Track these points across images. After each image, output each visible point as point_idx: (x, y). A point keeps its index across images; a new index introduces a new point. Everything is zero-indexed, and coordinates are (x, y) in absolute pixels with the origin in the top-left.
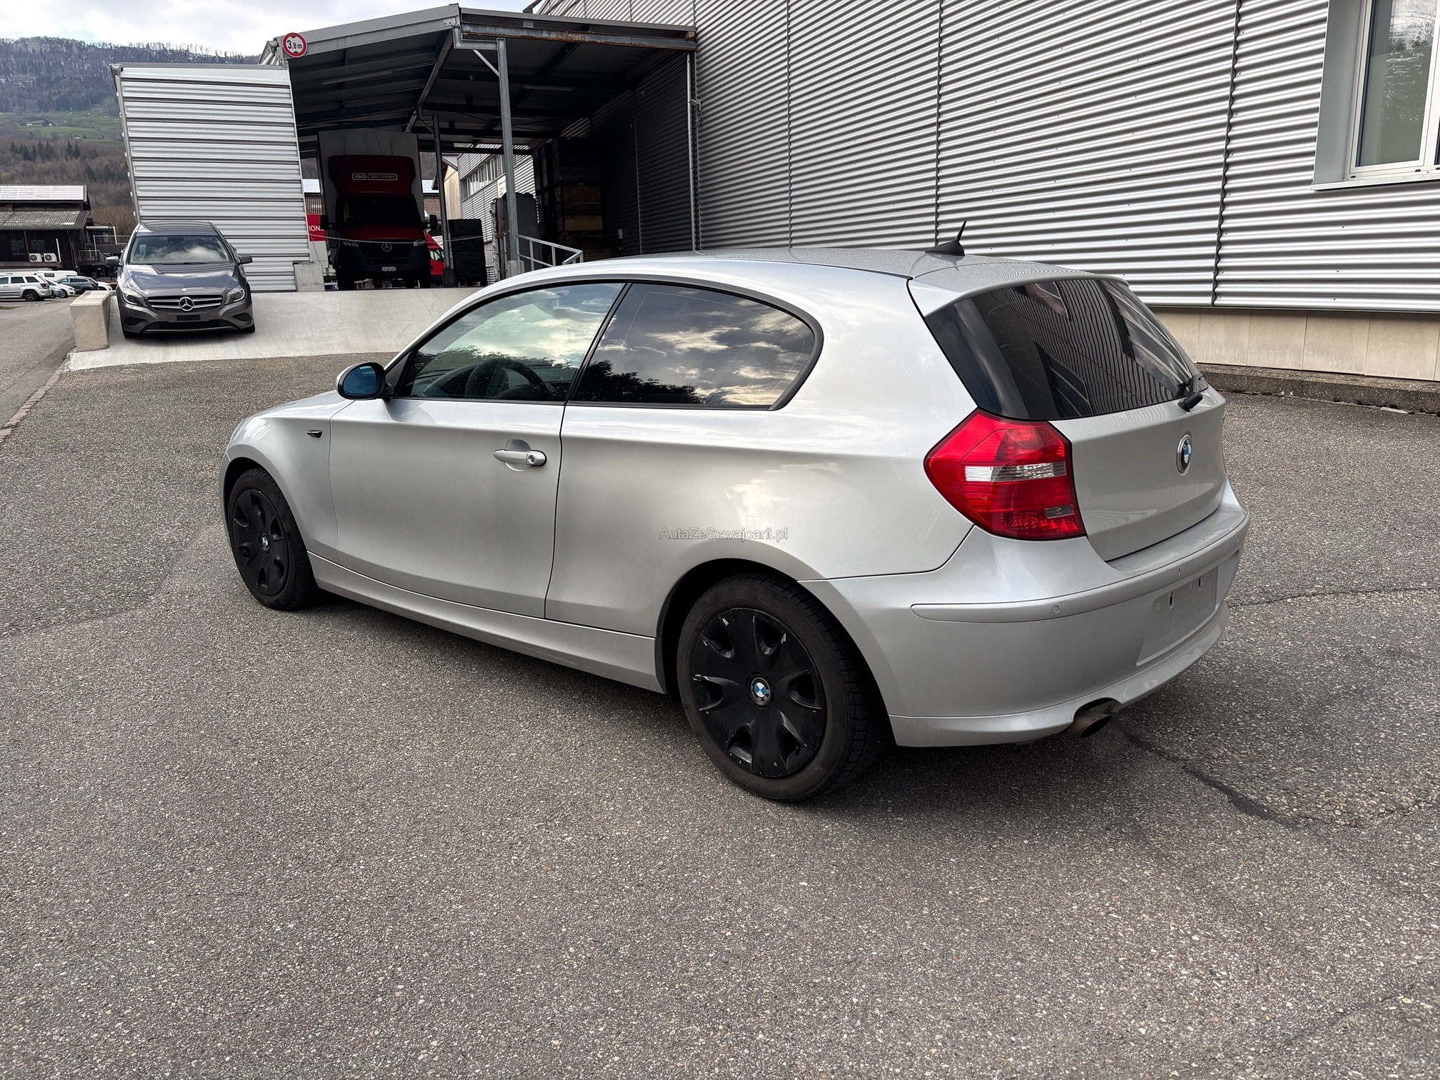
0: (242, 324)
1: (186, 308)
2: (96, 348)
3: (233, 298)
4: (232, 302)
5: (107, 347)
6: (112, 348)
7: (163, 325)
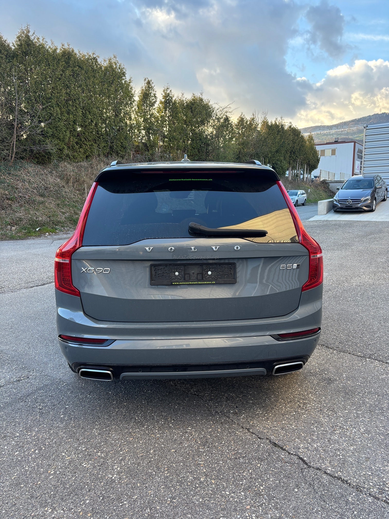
0: (368, 209)
2: (323, 214)
4: (365, 201)
6: (327, 215)
7: (341, 208)
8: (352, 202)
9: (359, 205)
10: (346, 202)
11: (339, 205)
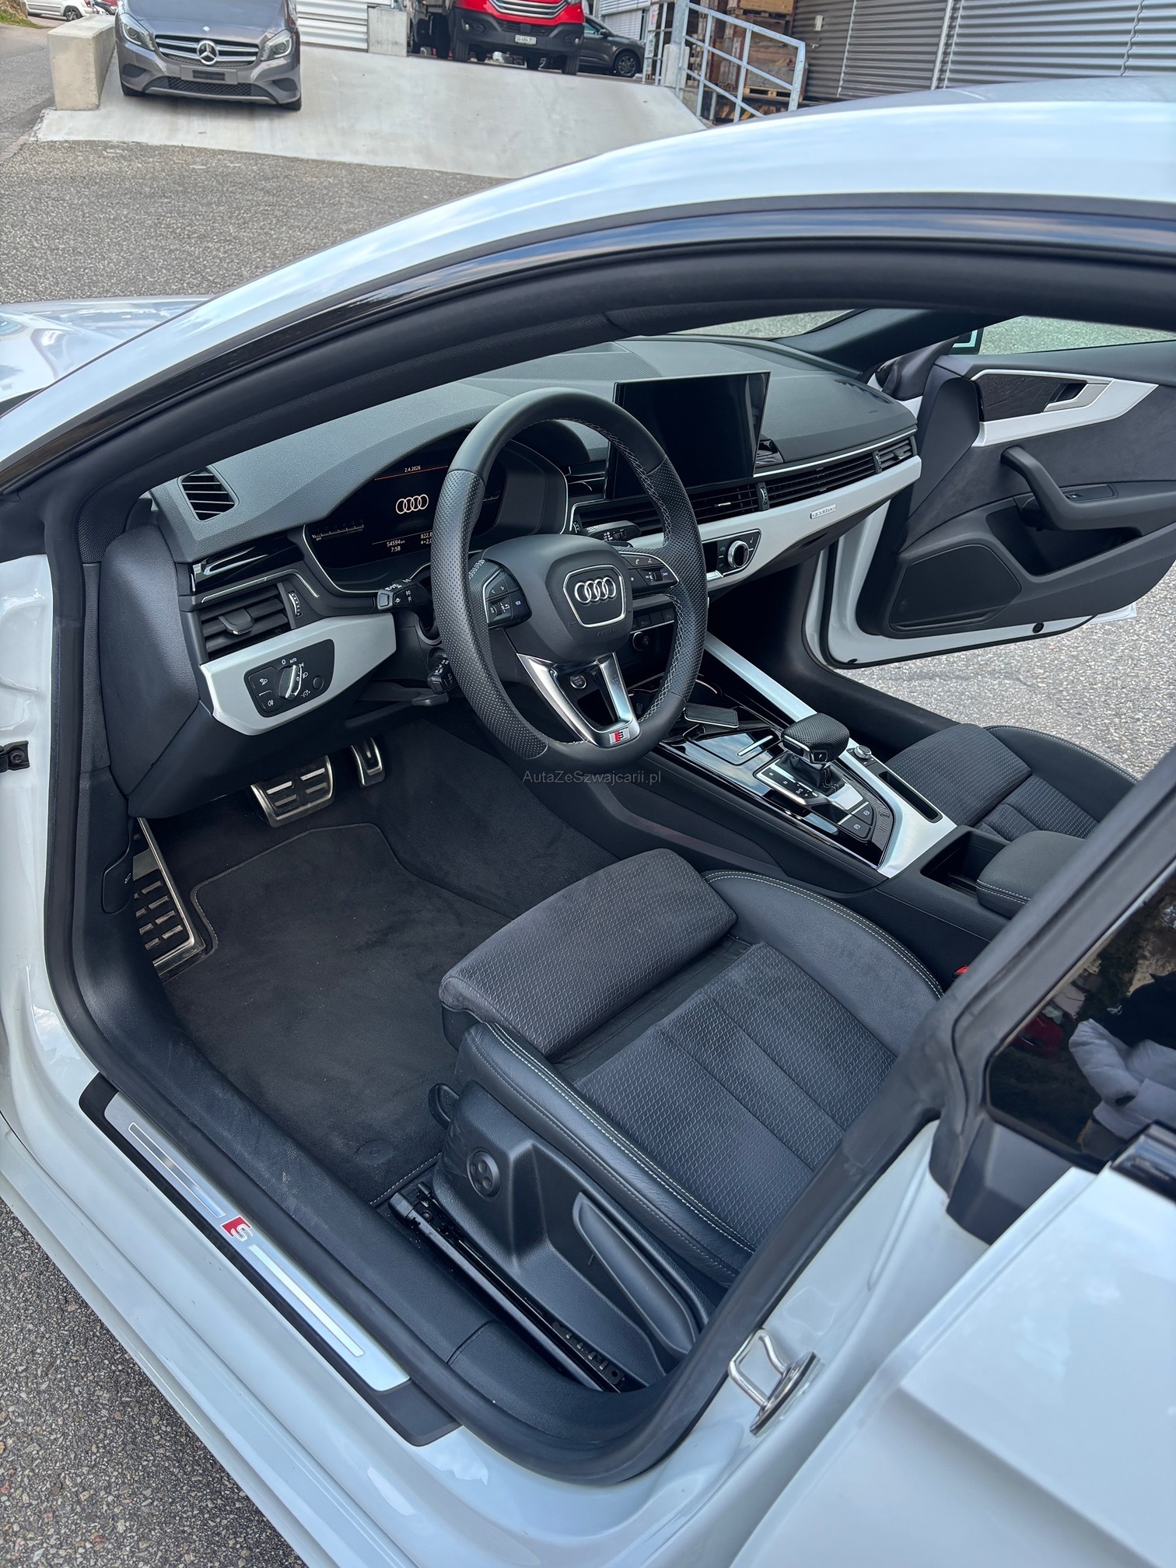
0: (282, 96)
1: (208, 59)
2: (82, 107)
3: (275, 51)
4: (271, 58)
5: (98, 107)
6: (103, 111)
7: (173, 82)
8: (222, 53)
9: (256, 72)
10: (193, 51)
11: (161, 64)
